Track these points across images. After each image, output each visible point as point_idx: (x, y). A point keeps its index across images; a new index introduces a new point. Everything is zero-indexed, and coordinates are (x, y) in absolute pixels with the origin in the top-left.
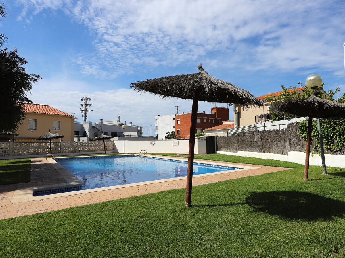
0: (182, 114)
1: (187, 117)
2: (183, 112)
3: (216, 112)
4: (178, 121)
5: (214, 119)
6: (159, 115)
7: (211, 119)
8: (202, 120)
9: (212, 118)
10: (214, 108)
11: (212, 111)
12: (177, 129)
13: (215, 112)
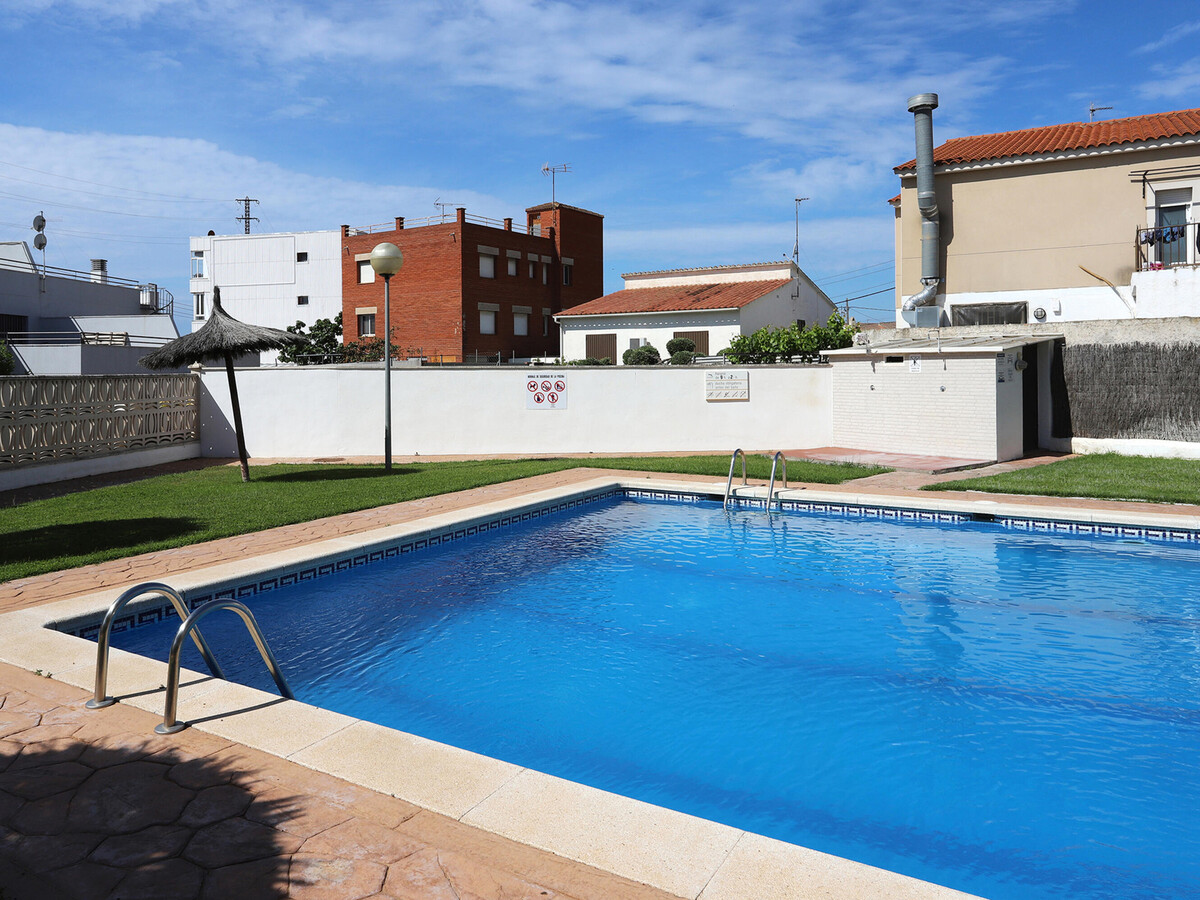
0: (393, 227)
1: (423, 245)
2: (400, 220)
3: (557, 229)
4: (360, 264)
5: (548, 264)
6: (211, 233)
7: (534, 263)
8: (500, 263)
9: (540, 258)
10: (547, 208)
11: (531, 224)
12: (355, 306)
13: (552, 231)
